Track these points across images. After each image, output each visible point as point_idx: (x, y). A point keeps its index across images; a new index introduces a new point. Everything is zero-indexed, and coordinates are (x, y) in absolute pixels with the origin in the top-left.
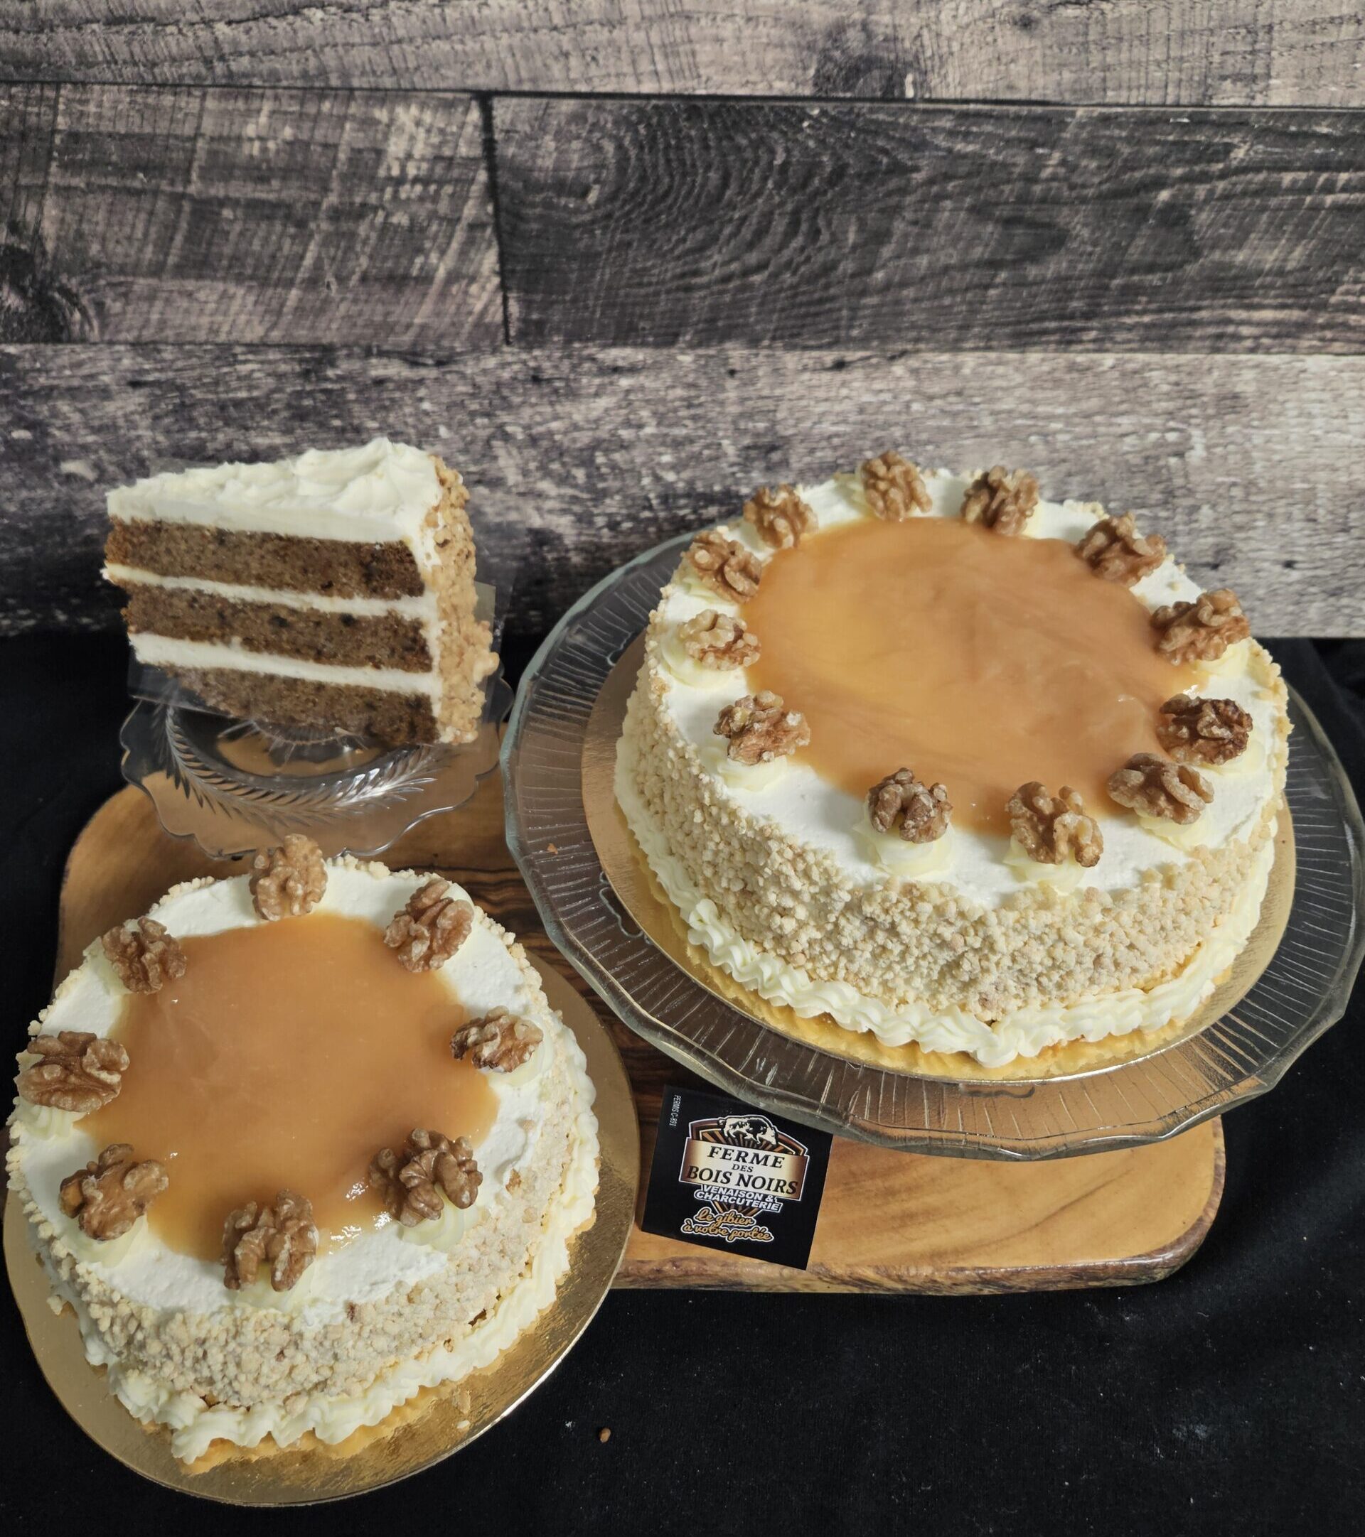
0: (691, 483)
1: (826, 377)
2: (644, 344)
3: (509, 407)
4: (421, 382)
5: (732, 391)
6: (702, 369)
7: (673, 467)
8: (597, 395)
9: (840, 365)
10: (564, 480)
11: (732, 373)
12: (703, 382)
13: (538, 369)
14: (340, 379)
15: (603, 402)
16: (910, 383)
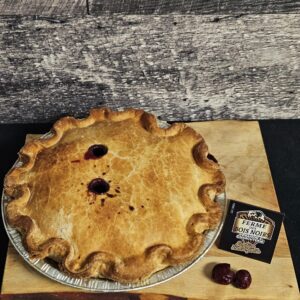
0: (159, 66)
1: (211, 25)
2: (141, 13)
3: (89, 38)
4: (55, 29)
5: (175, 30)
6: (163, 23)
7: (152, 60)
8: (123, 33)
9: (217, 20)
10: (110, 65)
11: (175, 24)
12: (164, 27)
13: (100, 24)
14: (24, 28)
15: (125, 36)
16: (244, 27)
